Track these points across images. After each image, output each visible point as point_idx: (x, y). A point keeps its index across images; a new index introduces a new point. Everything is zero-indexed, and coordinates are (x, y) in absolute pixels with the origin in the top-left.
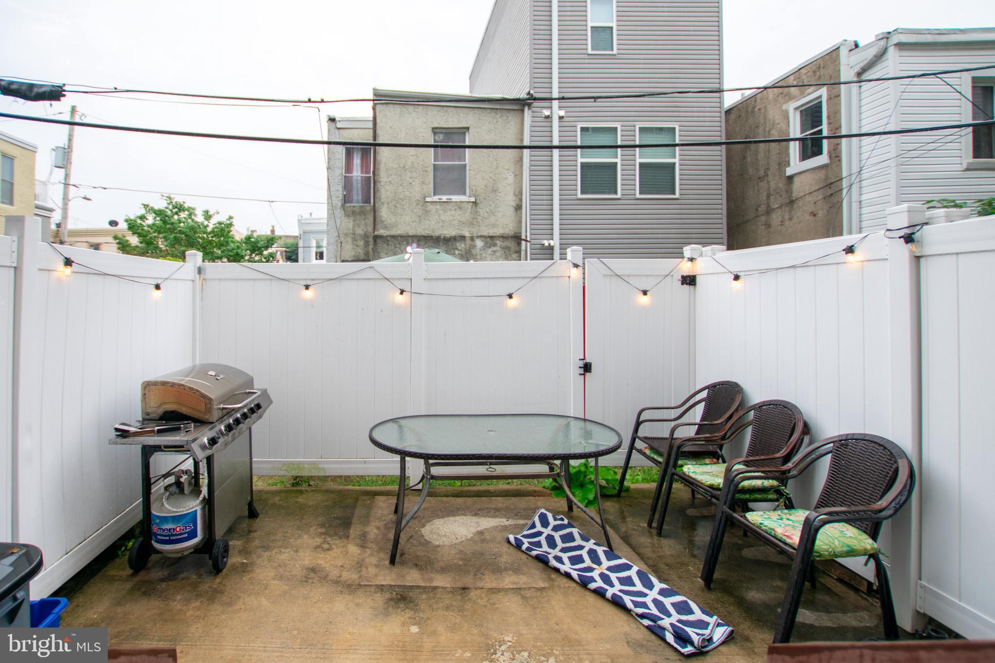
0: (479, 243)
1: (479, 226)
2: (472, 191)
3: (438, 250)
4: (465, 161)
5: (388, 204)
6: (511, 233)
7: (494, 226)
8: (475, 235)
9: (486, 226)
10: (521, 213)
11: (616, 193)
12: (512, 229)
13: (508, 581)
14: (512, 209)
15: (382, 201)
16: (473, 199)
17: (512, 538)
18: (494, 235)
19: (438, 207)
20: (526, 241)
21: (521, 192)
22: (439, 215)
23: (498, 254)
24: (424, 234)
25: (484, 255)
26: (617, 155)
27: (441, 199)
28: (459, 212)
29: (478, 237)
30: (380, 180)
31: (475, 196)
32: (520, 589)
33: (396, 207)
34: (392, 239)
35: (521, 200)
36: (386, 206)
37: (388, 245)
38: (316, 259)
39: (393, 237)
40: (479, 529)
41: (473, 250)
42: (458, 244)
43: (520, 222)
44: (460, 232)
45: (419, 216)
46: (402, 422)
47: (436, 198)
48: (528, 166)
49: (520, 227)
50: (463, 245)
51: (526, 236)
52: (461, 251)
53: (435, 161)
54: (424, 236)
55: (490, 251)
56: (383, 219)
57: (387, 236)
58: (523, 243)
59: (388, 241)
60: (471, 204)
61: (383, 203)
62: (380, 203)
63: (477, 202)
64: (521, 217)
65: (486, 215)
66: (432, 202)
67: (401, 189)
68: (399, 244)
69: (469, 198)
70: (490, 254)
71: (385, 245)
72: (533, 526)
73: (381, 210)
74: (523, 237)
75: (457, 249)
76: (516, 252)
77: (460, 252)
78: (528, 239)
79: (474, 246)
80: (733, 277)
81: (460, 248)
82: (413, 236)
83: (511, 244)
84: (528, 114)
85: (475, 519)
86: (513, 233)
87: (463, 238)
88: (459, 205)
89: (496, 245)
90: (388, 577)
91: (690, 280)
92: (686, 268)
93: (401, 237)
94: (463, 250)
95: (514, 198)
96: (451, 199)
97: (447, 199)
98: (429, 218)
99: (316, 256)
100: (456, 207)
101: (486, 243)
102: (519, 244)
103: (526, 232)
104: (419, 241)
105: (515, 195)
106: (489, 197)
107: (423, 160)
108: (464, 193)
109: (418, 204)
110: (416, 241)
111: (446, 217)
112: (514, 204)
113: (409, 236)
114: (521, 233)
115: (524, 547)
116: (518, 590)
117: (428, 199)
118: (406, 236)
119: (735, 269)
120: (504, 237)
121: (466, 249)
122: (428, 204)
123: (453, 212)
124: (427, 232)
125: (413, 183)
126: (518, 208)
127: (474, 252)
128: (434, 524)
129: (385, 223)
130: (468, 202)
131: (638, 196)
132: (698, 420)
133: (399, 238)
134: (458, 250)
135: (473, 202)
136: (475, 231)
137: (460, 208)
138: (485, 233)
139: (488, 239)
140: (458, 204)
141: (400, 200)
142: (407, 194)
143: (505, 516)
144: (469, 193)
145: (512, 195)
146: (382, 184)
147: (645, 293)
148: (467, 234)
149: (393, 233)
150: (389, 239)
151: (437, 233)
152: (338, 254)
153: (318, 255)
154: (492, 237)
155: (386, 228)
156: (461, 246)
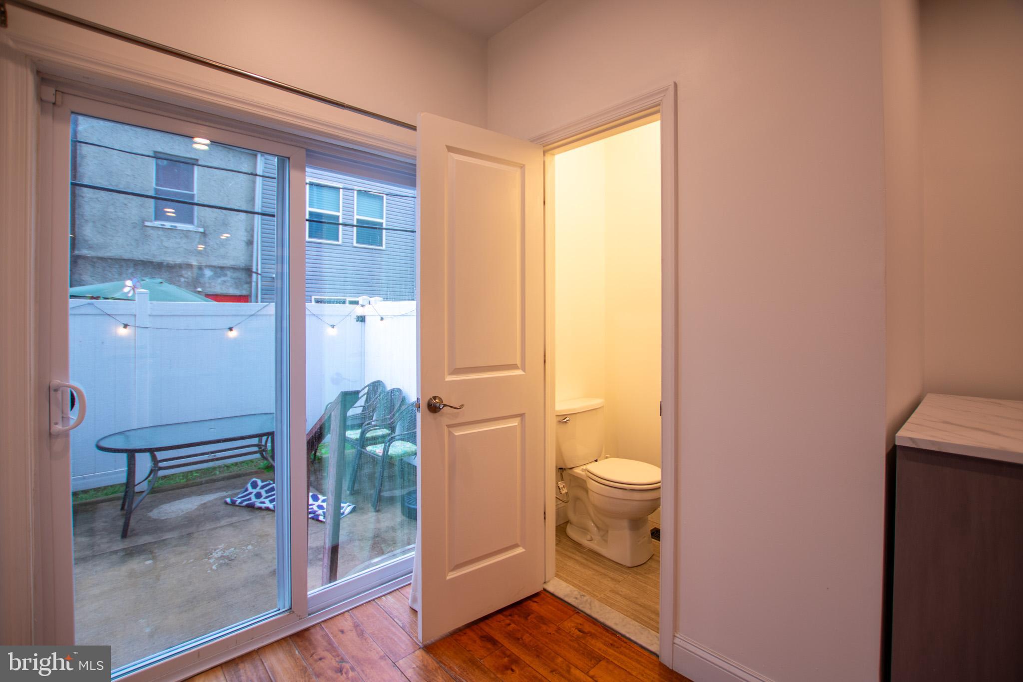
0: (208, 273)
1: (208, 256)
2: (201, 221)
3: (160, 280)
4: (193, 191)
5: (94, 222)
6: (242, 265)
7: (224, 257)
8: (204, 264)
9: (216, 257)
10: (252, 248)
11: (337, 240)
12: (243, 261)
13: (223, 522)
14: (244, 244)
15: (86, 218)
16: (202, 230)
17: (228, 500)
18: (225, 266)
19: (160, 233)
20: (257, 273)
21: (252, 230)
22: (162, 241)
23: (228, 284)
24: (142, 258)
25: (213, 284)
26: (339, 209)
27: (164, 225)
28: (184, 241)
29: (207, 266)
30: (84, 195)
31: (204, 227)
32: (232, 523)
33: (105, 226)
34: (100, 261)
35: (252, 236)
36: (91, 224)
37: (94, 267)
39: (101, 258)
40: (203, 502)
41: (200, 279)
42: (184, 272)
43: (251, 256)
44: (186, 260)
45: (136, 240)
46: (128, 433)
47: (158, 223)
48: (260, 207)
49: (251, 260)
50: (189, 273)
51: (257, 269)
52: (187, 278)
53: (157, 185)
54: (142, 261)
55: (220, 280)
56: (87, 238)
57: (93, 257)
58: (254, 275)
59: (94, 262)
60: (200, 234)
61: (87, 221)
62: (83, 221)
63: (207, 232)
64: (252, 252)
65: (216, 246)
66: (153, 228)
67: (111, 209)
68: (110, 267)
69: (197, 228)
70: (220, 284)
71: (89, 267)
72: (247, 490)
73: (84, 228)
74: (254, 270)
75: (182, 276)
76: (247, 283)
77: (186, 280)
78: (259, 272)
79: (203, 275)
80: (380, 318)
81: (186, 276)
83: (242, 275)
84: (261, 160)
85: (199, 498)
86: (244, 265)
87: (189, 266)
88: (186, 234)
89: (225, 275)
90: (120, 545)
91: (361, 319)
92: (359, 311)
94: (190, 277)
95: (245, 234)
96: (175, 227)
97: (172, 226)
98: (149, 243)
100: (182, 235)
101: (216, 273)
102: (250, 276)
103: (257, 265)
105: (246, 230)
106: (219, 229)
107: (142, 183)
108: (191, 222)
109: (135, 227)
111: (170, 243)
112: (245, 239)
113: (124, 260)
114: (252, 266)
115: (237, 503)
116: (231, 525)
117: (147, 224)
118: (119, 259)
119: (382, 314)
120: (234, 269)
121: (193, 278)
122: (148, 228)
123: (178, 240)
124: (146, 257)
125: (130, 205)
126: (250, 243)
127: (202, 280)
128: (161, 508)
129: (90, 242)
130: (196, 232)
131: (355, 244)
132: (363, 404)
133: (109, 261)
134: (184, 277)
135: (201, 232)
136: (204, 261)
137: (187, 237)
138: (215, 263)
139: (218, 270)
140: (185, 232)
141: (111, 221)
142: (120, 214)
143: (225, 491)
144: (198, 223)
145: (243, 230)
146: (86, 199)
147: (333, 326)
148: (195, 263)
149: (100, 254)
150: (95, 260)
151: (159, 259)
154: (222, 268)
155: (90, 247)
156: (188, 274)
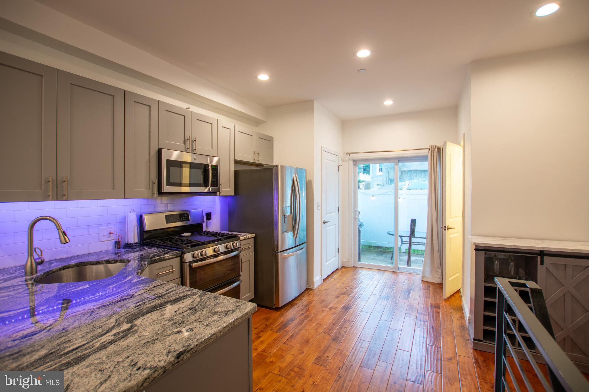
38: (379, 172)
39: (410, 171)
54: (424, 170)
57: (407, 171)
82: (419, 170)
93: (414, 171)
99: (379, 170)
104: (421, 172)
110: (420, 172)
152: (388, 176)
153: (380, 170)
